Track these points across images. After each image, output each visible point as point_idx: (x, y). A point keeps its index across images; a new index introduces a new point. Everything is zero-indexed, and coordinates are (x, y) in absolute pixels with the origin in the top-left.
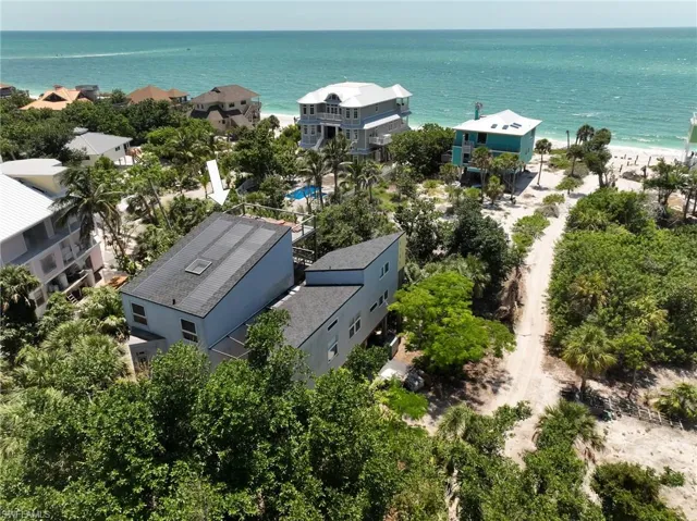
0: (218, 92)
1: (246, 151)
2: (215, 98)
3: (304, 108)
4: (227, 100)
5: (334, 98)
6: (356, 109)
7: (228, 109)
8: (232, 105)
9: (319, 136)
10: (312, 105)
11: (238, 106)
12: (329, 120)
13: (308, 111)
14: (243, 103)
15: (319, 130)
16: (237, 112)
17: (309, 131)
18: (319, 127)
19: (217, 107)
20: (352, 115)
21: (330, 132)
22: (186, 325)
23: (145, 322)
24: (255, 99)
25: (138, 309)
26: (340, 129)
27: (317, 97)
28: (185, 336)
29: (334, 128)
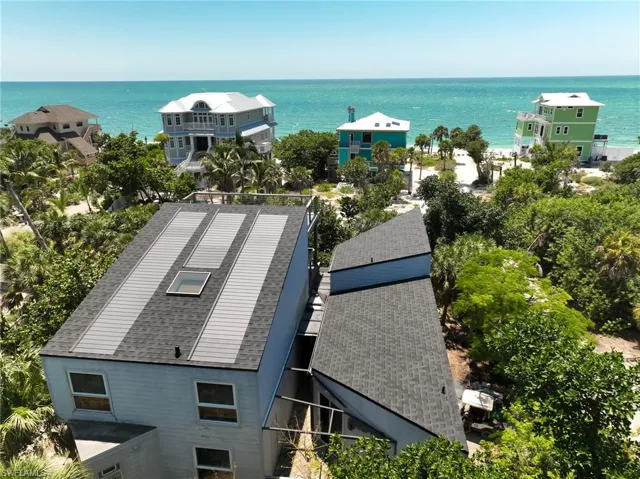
0: (46, 112)
1: (114, 163)
2: (43, 119)
3: (168, 119)
4: (61, 120)
5: (201, 105)
6: (231, 115)
7: (62, 130)
8: (66, 126)
9: (189, 149)
10: (177, 115)
11: (73, 128)
12: (197, 130)
13: (174, 121)
14: (80, 124)
15: (188, 142)
16: (73, 135)
17: (176, 144)
18: (188, 139)
19: (48, 128)
20: (227, 121)
21: (201, 144)
22: (207, 391)
23: (105, 406)
24: (92, 121)
25: (86, 383)
26: (212, 138)
27: (182, 106)
28: (205, 414)
29: (206, 138)
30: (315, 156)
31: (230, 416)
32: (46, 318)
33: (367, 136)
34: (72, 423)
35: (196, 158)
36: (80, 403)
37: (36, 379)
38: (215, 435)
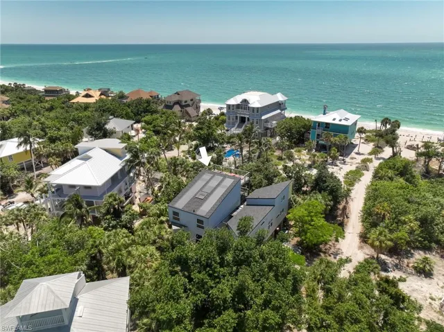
0: (178, 94)
1: (200, 131)
2: (177, 98)
3: (229, 106)
4: (184, 99)
5: (245, 101)
6: (258, 108)
7: (184, 104)
8: (186, 102)
9: (237, 122)
10: (233, 105)
11: (189, 102)
12: (242, 113)
13: (231, 108)
14: (192, 100)
15: (237, 119)
16: (188, 106)
17: (231, 118)
18: (237, 117)
19: (178, 103)
20: (255, 111)
21: (243, 120)
22: (199, 221)
23: (178, 219)
24: (198, 98)
25: (176, 214)
26: (248, 118)
27: (236, 100)
28: (198, 226)
29: (245, 118)
30: (298, 132)
31: (203, 228)
32: (169, 196)
33: (327, 125)
34: (172, 222)
35: (239, 126)
36: (174, 218)
37: (166, 211)
38: (200, 232)
